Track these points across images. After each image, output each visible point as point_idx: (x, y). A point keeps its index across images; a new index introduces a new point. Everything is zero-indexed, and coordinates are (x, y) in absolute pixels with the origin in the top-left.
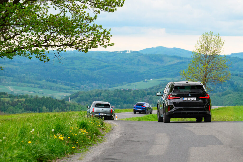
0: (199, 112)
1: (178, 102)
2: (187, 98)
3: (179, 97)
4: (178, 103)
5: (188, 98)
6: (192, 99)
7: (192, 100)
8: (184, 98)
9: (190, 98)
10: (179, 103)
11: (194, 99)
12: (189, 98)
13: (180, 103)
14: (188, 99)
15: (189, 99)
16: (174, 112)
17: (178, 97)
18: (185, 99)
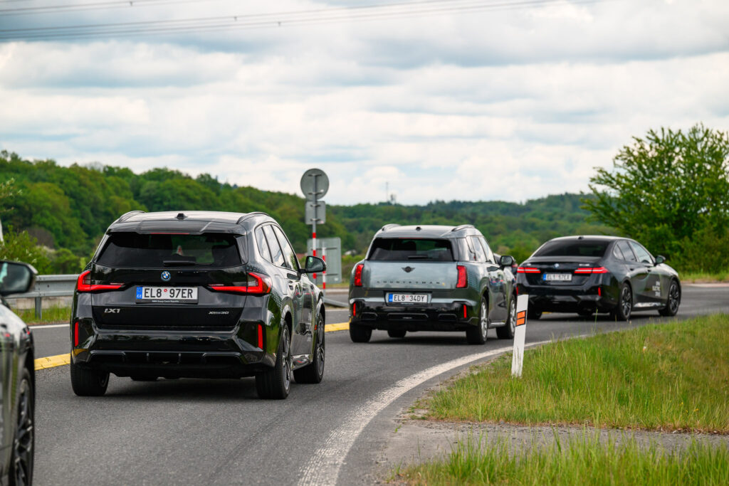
0: (207, 357)
1: (113, 308)
2: (155, 289)
3: (121, 285)
4: (112, 311)
5: (163, 289)
6: (176, 292)
7: (180, 297)
8: (144, 289)
9: (169, 289)
10: (119, 310)
11: (186, 295)
12: (166, 291)
13: (124, 309)
14: (159, 292)
15: (163, 292)
16: (92, 352)
17: (114, 285)
18: (149, 294)
